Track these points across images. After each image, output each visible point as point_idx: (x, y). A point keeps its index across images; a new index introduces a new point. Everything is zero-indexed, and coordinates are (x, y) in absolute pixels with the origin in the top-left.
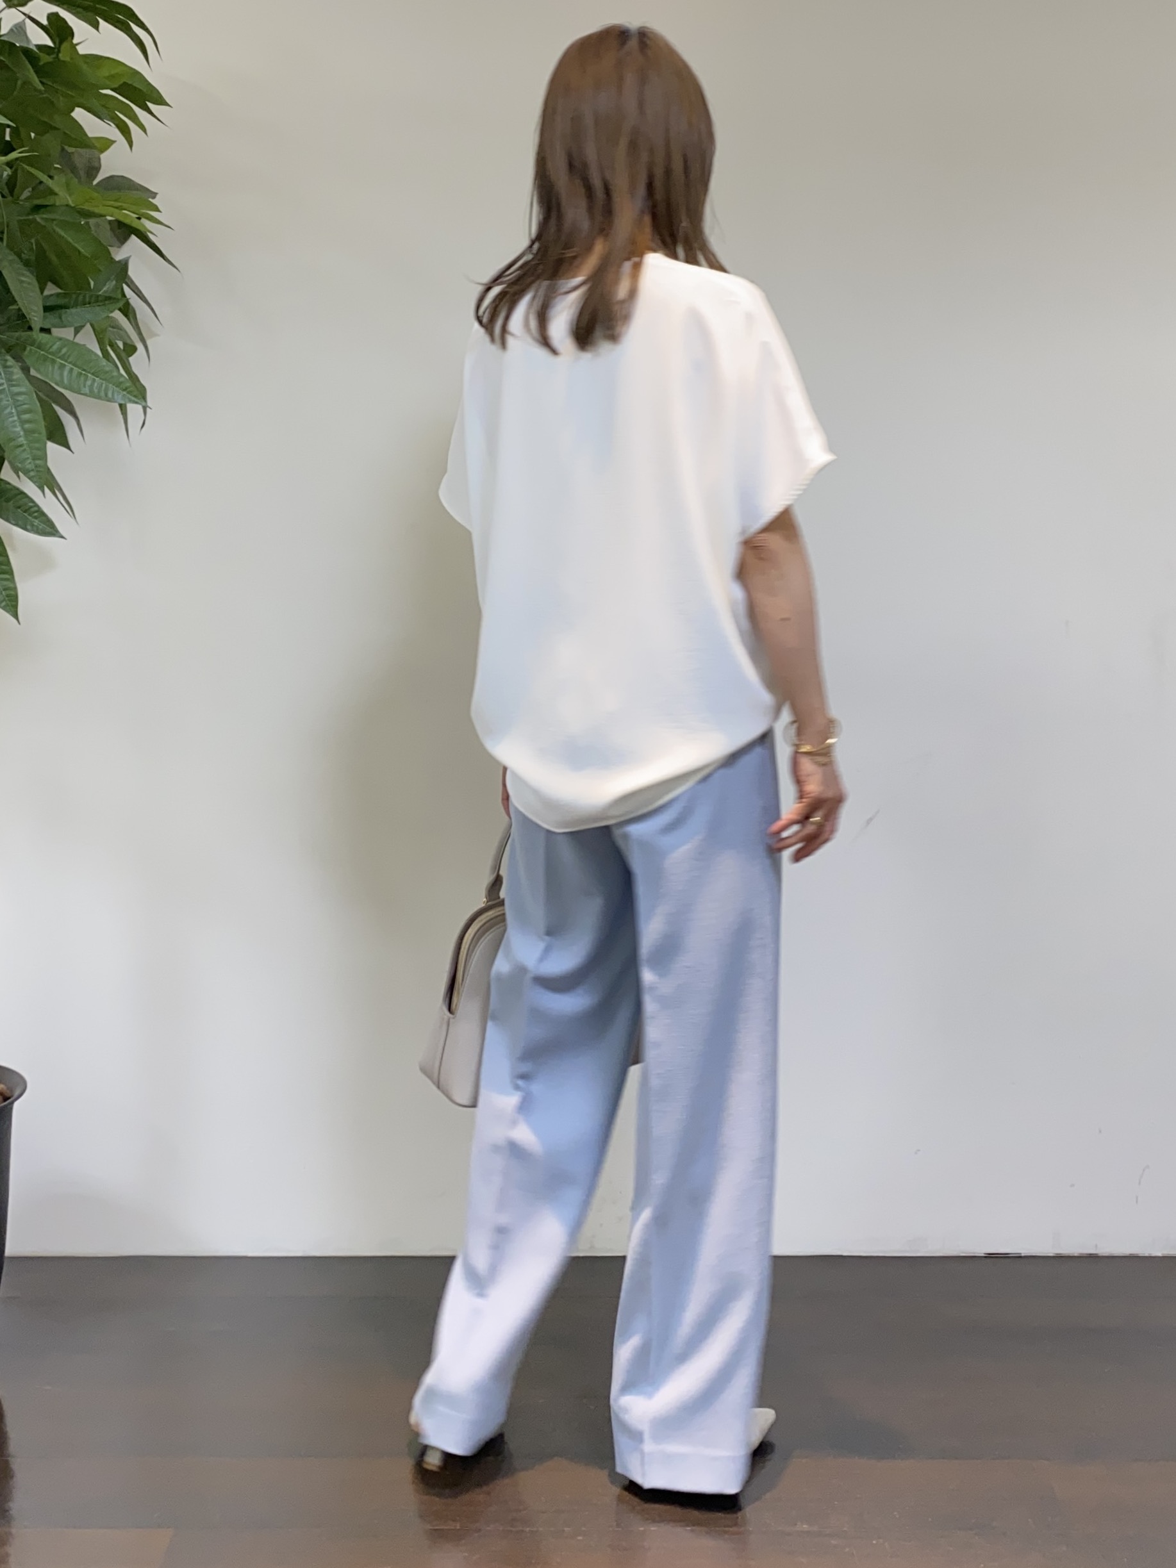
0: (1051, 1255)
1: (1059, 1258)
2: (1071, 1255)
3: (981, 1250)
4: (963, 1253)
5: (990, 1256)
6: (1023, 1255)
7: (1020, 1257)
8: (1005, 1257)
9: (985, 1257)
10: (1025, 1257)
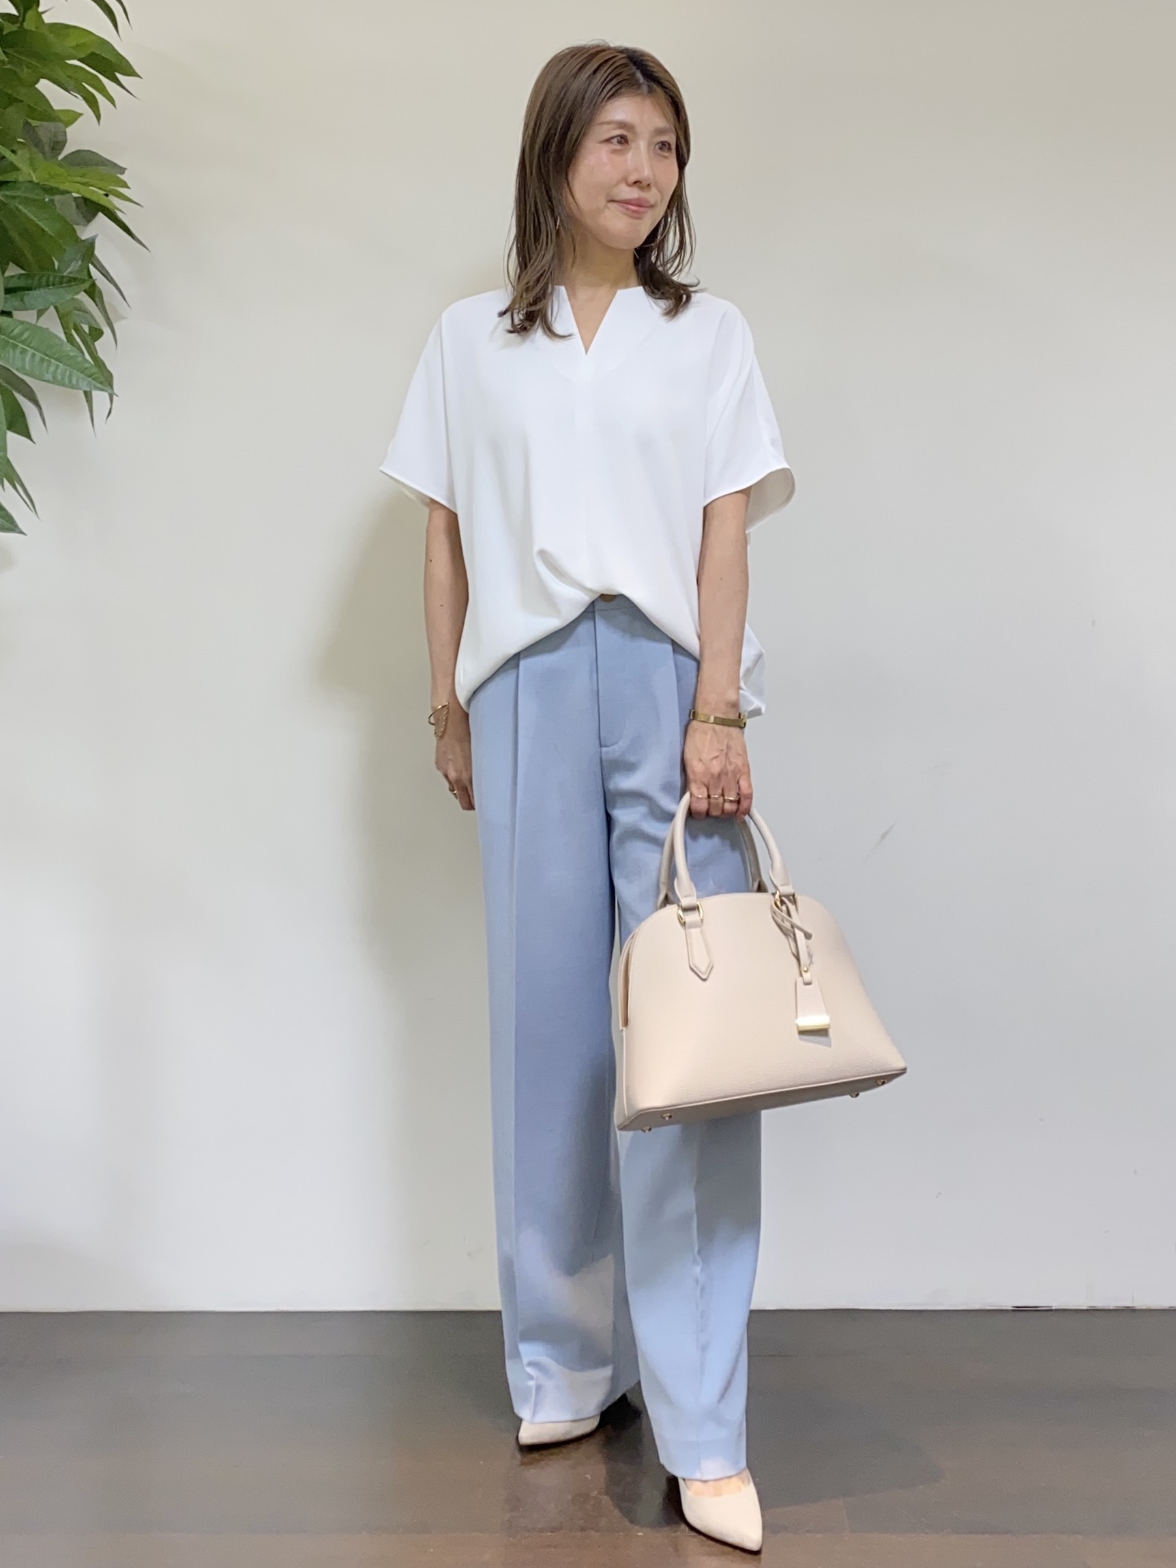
0: (1084, 1308)
1: (1093, 1311)
2: (1106, 1308)
3: (1008, 1304)
4: (989, 1306)
5: (1019, 1310)
6: (1053, 1308)
7: (1051, 1310)
8: (1033, 1310)
9: (1013, 1310)
10: (1056, 1310)
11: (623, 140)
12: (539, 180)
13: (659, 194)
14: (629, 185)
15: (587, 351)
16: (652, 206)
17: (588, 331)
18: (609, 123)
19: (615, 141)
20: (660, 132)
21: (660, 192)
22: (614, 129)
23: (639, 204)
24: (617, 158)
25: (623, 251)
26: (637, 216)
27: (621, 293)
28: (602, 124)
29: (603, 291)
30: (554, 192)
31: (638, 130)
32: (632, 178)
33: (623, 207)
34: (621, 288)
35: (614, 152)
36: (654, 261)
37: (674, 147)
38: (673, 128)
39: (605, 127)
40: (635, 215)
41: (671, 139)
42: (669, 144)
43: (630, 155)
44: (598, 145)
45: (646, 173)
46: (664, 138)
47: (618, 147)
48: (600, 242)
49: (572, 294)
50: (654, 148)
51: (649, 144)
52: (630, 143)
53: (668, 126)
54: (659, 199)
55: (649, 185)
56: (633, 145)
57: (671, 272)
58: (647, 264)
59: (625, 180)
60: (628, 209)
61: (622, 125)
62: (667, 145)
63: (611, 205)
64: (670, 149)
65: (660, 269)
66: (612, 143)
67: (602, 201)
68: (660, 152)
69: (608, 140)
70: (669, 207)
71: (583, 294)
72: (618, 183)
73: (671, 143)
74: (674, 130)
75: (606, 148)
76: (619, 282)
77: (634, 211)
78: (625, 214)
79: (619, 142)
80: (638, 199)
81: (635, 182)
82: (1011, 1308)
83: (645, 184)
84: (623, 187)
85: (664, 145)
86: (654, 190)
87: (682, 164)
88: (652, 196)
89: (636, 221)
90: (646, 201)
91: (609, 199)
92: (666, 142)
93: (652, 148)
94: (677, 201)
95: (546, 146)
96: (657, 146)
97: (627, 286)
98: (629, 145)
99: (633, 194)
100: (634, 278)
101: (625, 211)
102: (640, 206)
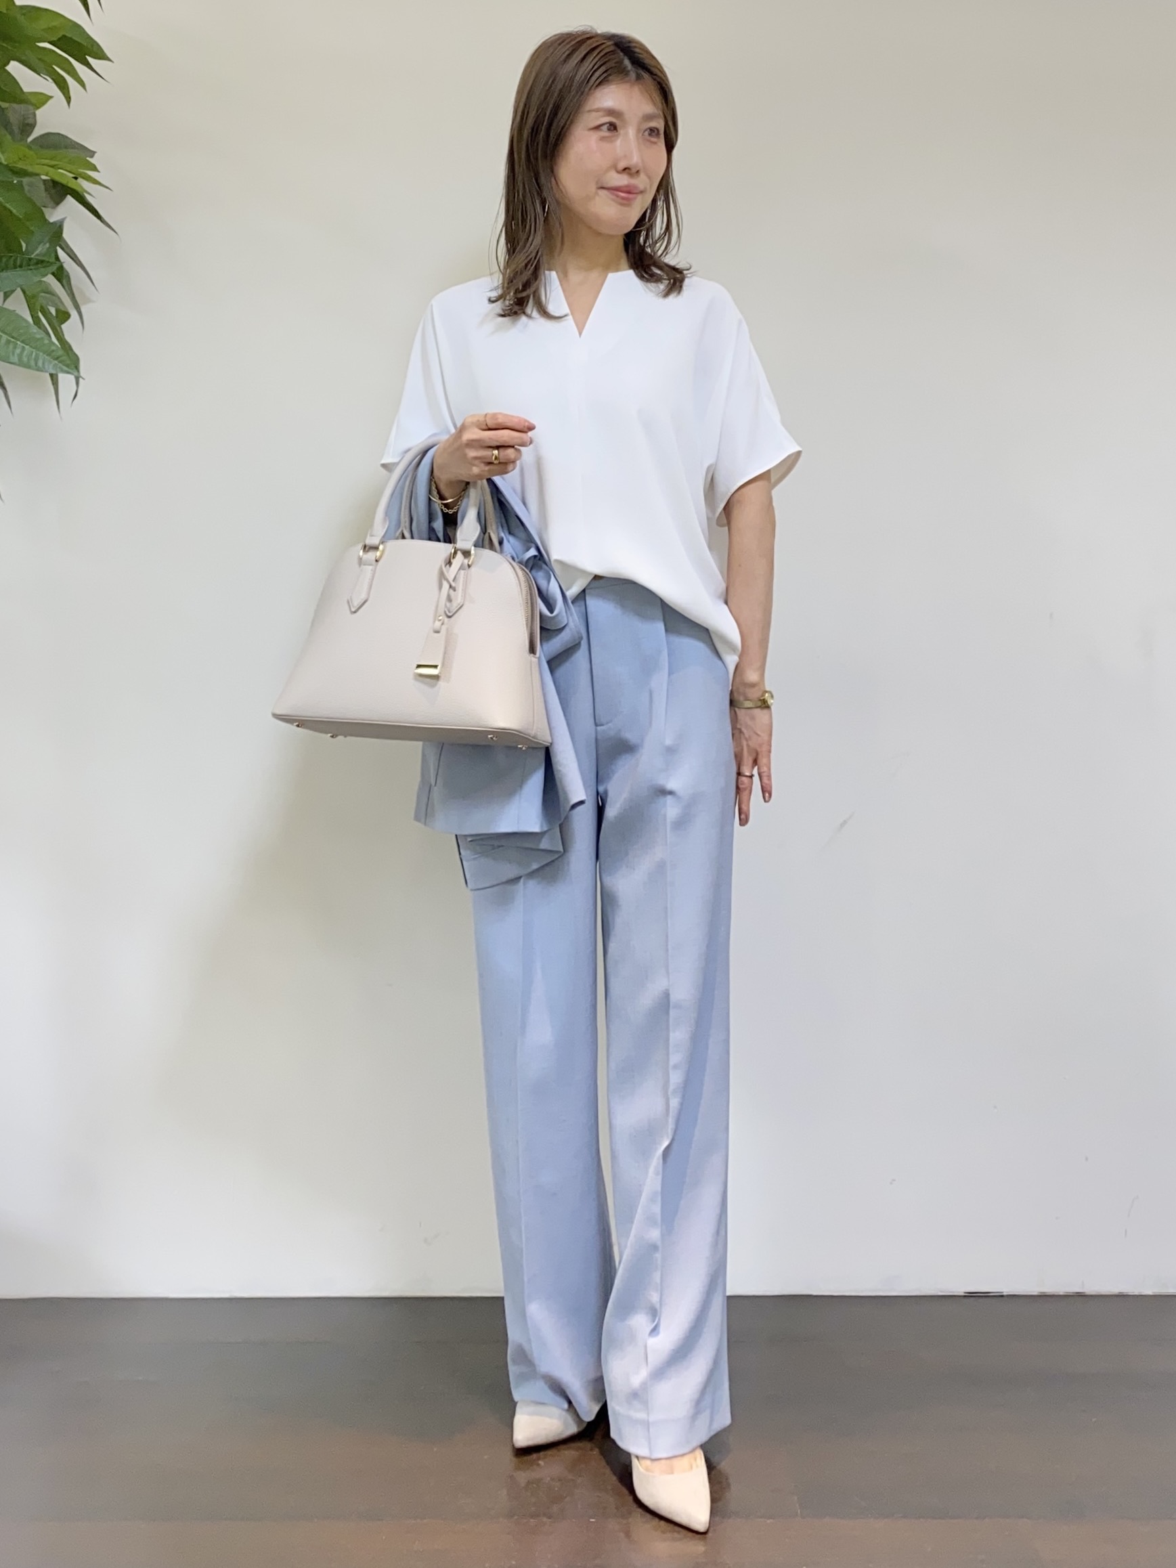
0: (1035, 1294)
1: (1044, 1297)
2: (1056, 1294)
3: (960, 1288)
4: (942, 1292)
5: (971, 1295)
6: (1005, 1294)
7: (1002, 1296)
8: (985, 1296)
9: (965, 1296)
10: (1008, 1296)
11: (613, 127)
12: (528, 168)
13: (648, 181)
14: (618, 172)
15: (580, 334)
16: (641, 192)
17: (581, 316)
18: (598, 110)
19: (605, 128)
20: (648, 118)
21: (649, 178)
22: (604, 116)
23: (629, 191)
24: (606, 145)
25: (612, 236)
26: (626, 203)
27: (611, 276)
28: (589, 111)
29: (594, 275)
30: (543, 180)
31: (627, 116)
32: (622, 165)
33: (613, 194)
34: (612, 272)
35: (603, 139)
36: (642, 244)
37: (662, 132)
38: (661, 113)
39: (594, 114)
40: (625, 202)
41: (659, 124)
42: (658, 130)
43: (618, 142)
44: (587, 132)
45: (635, 160)
46: (653, 124)
47: (607, 134)
48: (590, 228)
49: (564, 277)
50: (643, 135)
51: (638, 130)
52: (618, 129)
53: (656, 111)
54: (647, 185)
55: (638, 172)
56: (621, 131)
57: (660, 252)
58: (637, 248)
59: (614, 167)
60: (617, 196)
61: (611, 112)
62: (656, 131)
63: (603, 193)
64: (658, 134)
65: (649, 250)
66: (601, 130)
67: (592, 188)
68: (649, 138)
69: (598, 128)
70: (658, 190)
71: (575, 276)
72: (607, 171)
73: (660, 129)
74: (662, 116)
75: (595, 136)
76: (610, 266)
77: (623, 198)
78: (613, 200)
79: (609, 130)
80: (627, 186)
81: (625, 169)
82: (963, 1294)
83: (634, 170)
84: (613, 174)
85: (653, 131)
86: (642, 176)
87: (670, 147)
88: (641, 182)
89: (626, 209)
90: (635, 187)
91: (600, 185)
92: (654, 128)
93: (641, 135)
94: (665, 187)
95: (535, 131)
96: (647, 133)
97: (617, 270)
98: (617, 131)
99: (622, 180)
100: (624, 261)
101: (614, 197)
102: (629, 192)
